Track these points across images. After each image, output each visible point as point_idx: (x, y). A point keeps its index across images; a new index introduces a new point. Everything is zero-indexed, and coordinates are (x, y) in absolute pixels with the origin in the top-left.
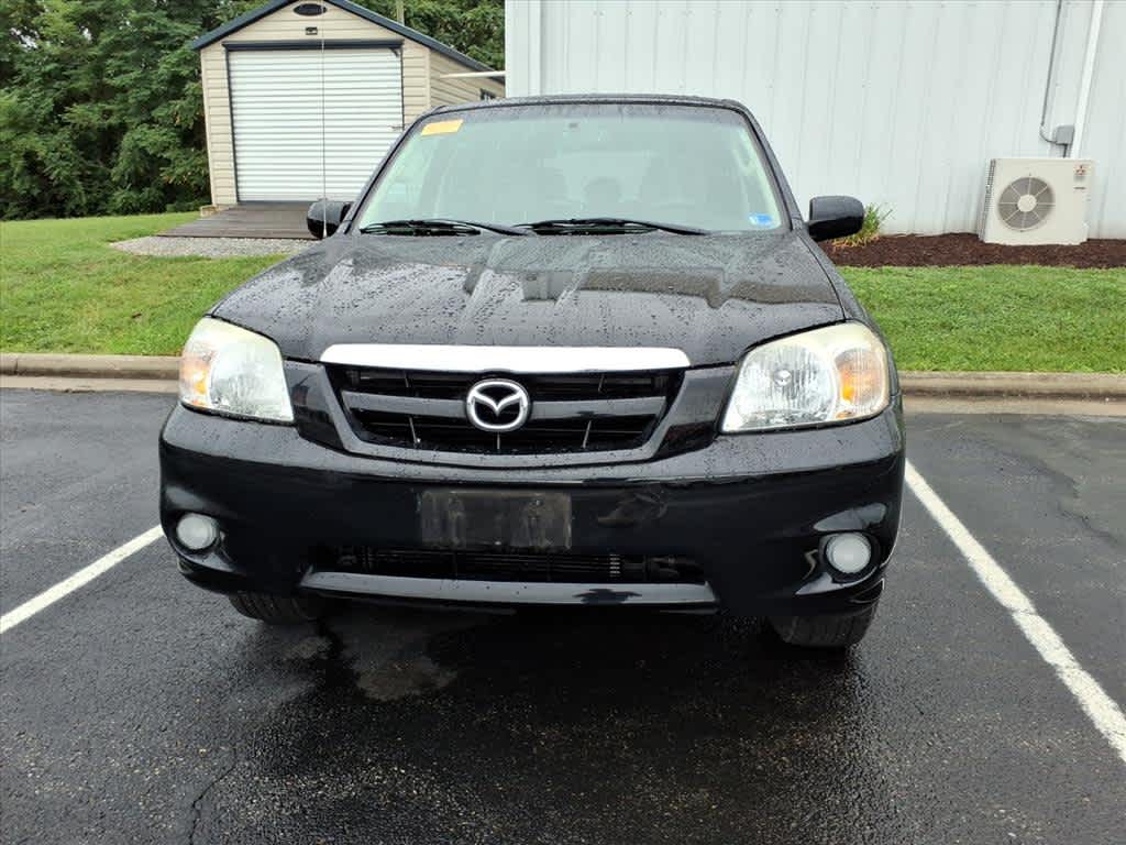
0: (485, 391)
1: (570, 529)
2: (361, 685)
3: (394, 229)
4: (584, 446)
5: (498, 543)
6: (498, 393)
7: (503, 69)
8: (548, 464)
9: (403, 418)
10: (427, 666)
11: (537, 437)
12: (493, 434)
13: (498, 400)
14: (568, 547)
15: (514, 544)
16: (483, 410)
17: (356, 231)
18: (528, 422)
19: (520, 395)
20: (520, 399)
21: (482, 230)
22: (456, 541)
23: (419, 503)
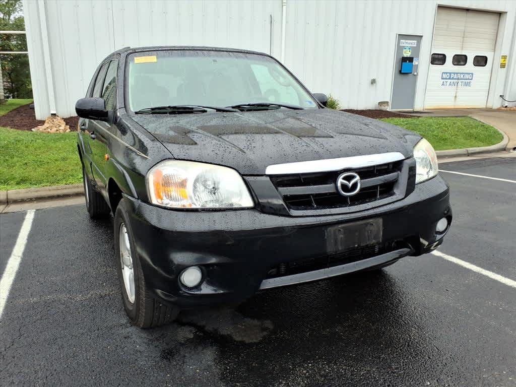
0: (344, 179)
1: (381, 233)
4: (378, 197)
5: (356, 246)
6: (349, 178)
9: (308, 196)
10: (253, 322)
12: (346, 197)
13: (350, 182)
14: (381, 241)
15: (362, 245)
16: (344, 187)
19: (358, 178)
20: (357, 180)
22: (340, 248)
23: (326, 234)
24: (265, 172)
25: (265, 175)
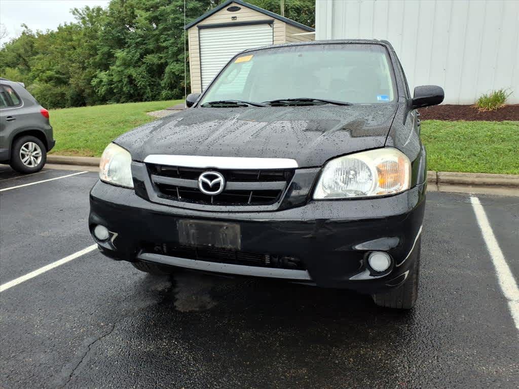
0: (206, 176)
1: (240, 241)
2: (176, 304)
3: (214, 105)
4: (249, 203)
5: (210, 245)
6: (211, 178)
7: (314, 31)
8: (230, 210)
9: (174, 187)
10: (206, 298)
11: (228, 198)
12: (210, 196)
13: (211, 180)
14: (239, 248)
15: (216, 246)
16: (205, 185)
17: (199, 106)
18: (224, 191)
19: (221, 179)
20: (220, 180)
21: (249, 105)
22: (193, 243)
23: (178, 225)
24: (143, 160)
25: (143, 162)
